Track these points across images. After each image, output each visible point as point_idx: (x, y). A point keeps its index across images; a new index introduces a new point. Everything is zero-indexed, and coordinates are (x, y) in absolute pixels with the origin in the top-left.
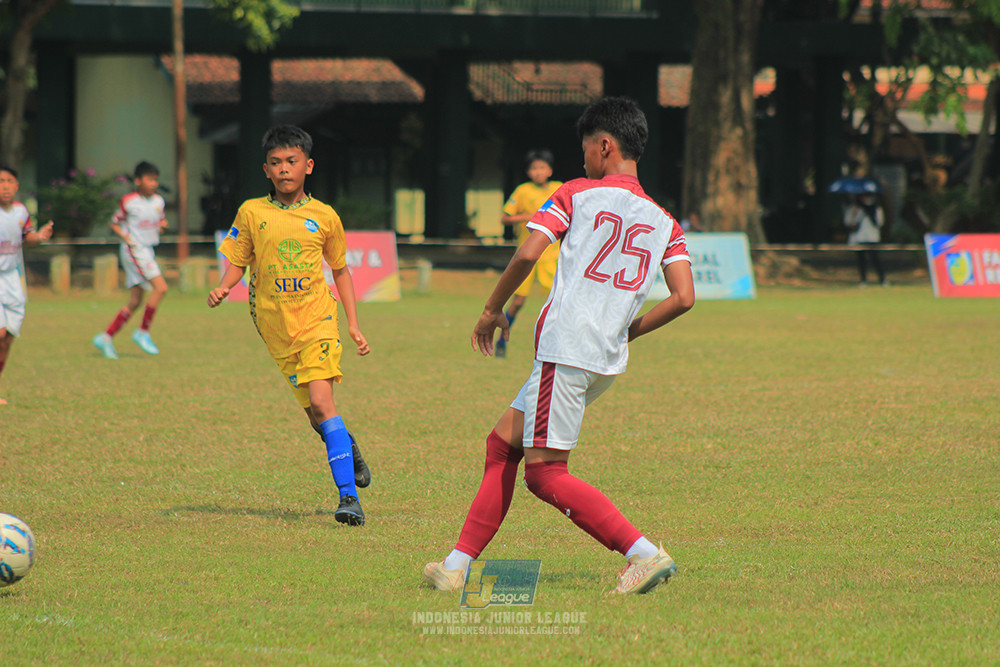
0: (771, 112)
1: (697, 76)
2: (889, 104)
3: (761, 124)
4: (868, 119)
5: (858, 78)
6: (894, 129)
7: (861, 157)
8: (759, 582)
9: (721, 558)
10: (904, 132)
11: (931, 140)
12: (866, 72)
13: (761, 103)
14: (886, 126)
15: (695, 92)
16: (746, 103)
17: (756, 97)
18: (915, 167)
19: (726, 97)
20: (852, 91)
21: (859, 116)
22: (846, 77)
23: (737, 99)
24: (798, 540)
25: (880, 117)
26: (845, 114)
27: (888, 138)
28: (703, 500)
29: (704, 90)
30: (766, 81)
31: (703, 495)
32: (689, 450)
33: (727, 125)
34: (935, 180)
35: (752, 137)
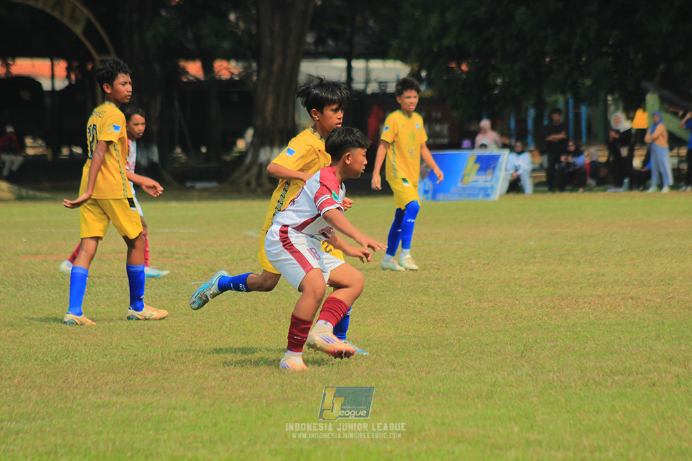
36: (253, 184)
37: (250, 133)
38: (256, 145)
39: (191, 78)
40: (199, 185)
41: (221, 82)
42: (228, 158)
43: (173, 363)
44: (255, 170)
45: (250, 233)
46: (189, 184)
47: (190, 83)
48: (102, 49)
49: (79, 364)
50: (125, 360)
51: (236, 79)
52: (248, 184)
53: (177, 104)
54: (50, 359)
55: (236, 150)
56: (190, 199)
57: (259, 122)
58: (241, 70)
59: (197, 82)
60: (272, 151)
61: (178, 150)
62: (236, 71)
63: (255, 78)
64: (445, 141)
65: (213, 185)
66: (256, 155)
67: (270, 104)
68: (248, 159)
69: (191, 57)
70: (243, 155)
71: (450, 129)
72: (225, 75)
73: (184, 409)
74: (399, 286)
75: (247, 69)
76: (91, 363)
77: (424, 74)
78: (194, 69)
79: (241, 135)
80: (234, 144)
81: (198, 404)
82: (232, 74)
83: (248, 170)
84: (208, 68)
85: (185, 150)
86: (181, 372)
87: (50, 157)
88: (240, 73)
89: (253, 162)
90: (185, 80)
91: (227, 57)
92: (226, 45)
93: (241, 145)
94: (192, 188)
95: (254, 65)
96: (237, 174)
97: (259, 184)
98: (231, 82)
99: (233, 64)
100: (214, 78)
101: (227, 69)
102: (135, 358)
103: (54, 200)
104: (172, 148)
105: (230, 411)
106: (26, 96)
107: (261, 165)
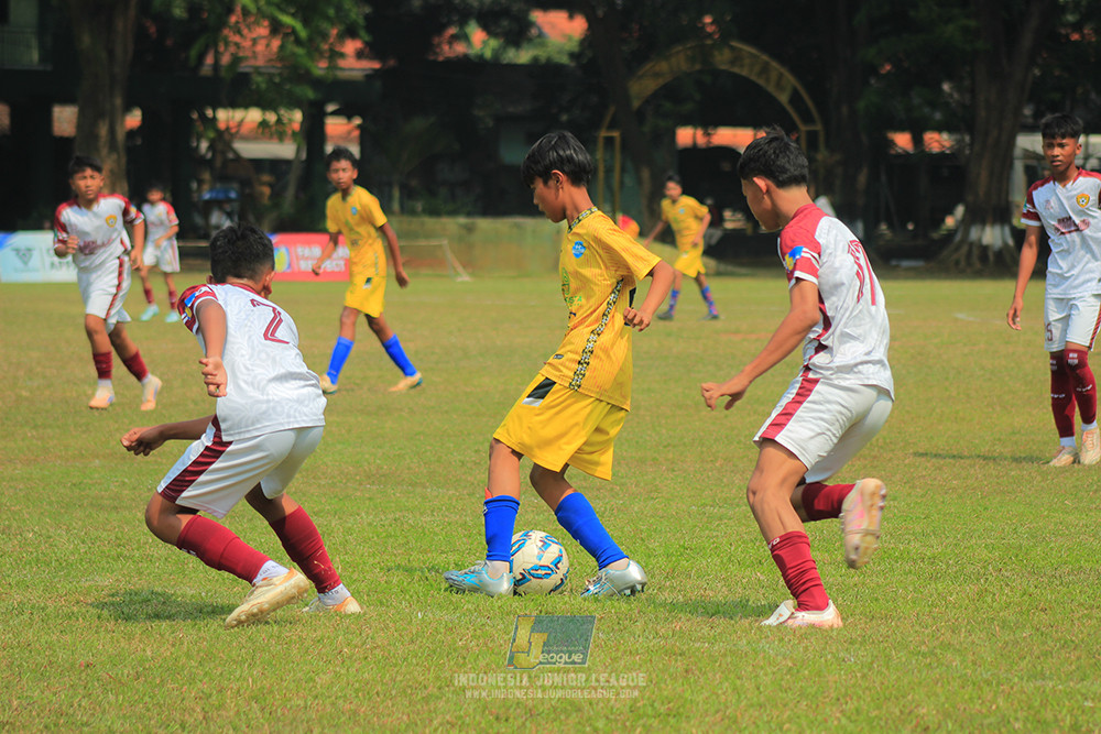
0: (139, 142)
1: (82, 115)
2: (226, 136)
3: (131, 151)
4: (211, 147)
5: (203, 117)
6: (231, 156)
7: (207, 176)
8: (125, 492)
9: (96, 476)
10: (238, 158)
11: (258, 164)
12: (209, 113)
13: (131, 134)
14: (223, 153)
15: (80, 126)
16: (120, 136)
17: (126, 130)
18: (246, 183)
19: (103, 131)
20: (199, 127)
21: (204, 145)
22: (195, 116)
23: (112, 131)
24: (156, 462)
25: (220, 146)
26: (195, 144)
27: (226, 162)
28: (84, 432)
29: (86, 124)
30: (134, 119)
31: (84, 428)
32: (74, 395)
33: (104, 151)
34: (262, 194)
35: (124, 160)
36: (963, 263)
37: (960, 210)
38: (967, 222)
39: (900, 151)
40: (906, 264)
41: (932, 156)
42: (935, 236)
43: (882, 451)
44: (965, 249)
45: (960, 316)
46: (894, 263)
47: (899, 156)
48: (808, 119)
51: (948, 152)
52: (957, 263)
53: (883, 178)
55: (944, 227)
56: (896, 278)
57: (970, 198)
58: (953, 143)
59: (906, 155)
60: (983, 229)
61: (883, 227)
62: (947, 144)
63: (967, 152)
65: (920, 263)
66: (967, 232)
67: (984, 178)
68: (958, 237)
69: (901, 128)
70: (951, 233)
72: (935, 148)
73: (894, 500)
75: (959, 142)
78: (903, 140)
79: (950, 211)
80: (943, 220)
81: (909, 494)
82: (943, 146)
83: (958, 248)
84: (918, 140)
85: (891, 226)
86: (890, 460)
87: (749, 231)
88: (952, 147)
89: (963, 241)
90: (893, 152)
91: (939, 129)
92: (938, 116)
93: (950, 222)
94: (897, 266)
95: (967, 138)
96: (945, 253)
97: (969, 264)
98: (942, 155)
99: (945, 136)
100: (923, 151)
101: (938, 141)
103: (753, 276)
104: (877, 223)
105: (943, 502)
106: (726, 167)
107: (971, 244)
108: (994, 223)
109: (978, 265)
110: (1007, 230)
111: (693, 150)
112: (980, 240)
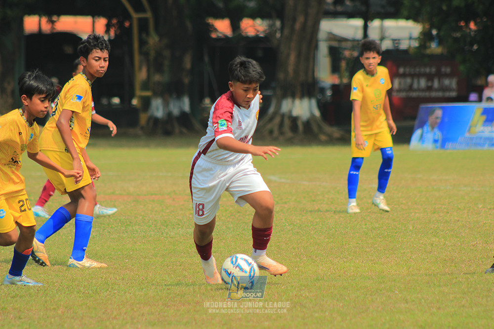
36: (276, 133)
38: (279, 97)
39: (220, 35)
41: (248, 39)
43: (203, 297)
44: (277, 120)
47: (218, 39)
49: (117, 297)
50: (160, 293)
51: (262, 35)
52: (271, 132)
53: (206, 59)
54: (91, 292)
57: (281, 76)
58: (265, 28)
59: (226, 39)
60: (293, 102)
61: (207, 101)
62: (261, 29)
63: (278, 35)
64: (454, 94)
66: (279, 106)
67: (292, 58)
68: (272, 110)
69: (220, 16)
71: (458, 83)
72: (251, 33)
74: (411, 228)
75: (271, 27)
76: (128, 296)
77: (434, 32)
78: (222, 26)
82: (258, 31)
83: (271, 119)
84: (235, 26)
88: (265, 31)
89: (276, 113)
90: (214, 35)
91: (253, 16)
92: (252, 4)
95: (278, 24)
97: (282, 133)
98: (256, 39)
99: (259, 22)
100: (240, 34)
101: (253, 27)
102: (169, 291)
104: (201, 99)
106: (69, 50)
107: (283, 116)
108: (302, 97)
109: (289, 134)
110: (314, 102)
111: (39, 35)
112: (290, 112)
